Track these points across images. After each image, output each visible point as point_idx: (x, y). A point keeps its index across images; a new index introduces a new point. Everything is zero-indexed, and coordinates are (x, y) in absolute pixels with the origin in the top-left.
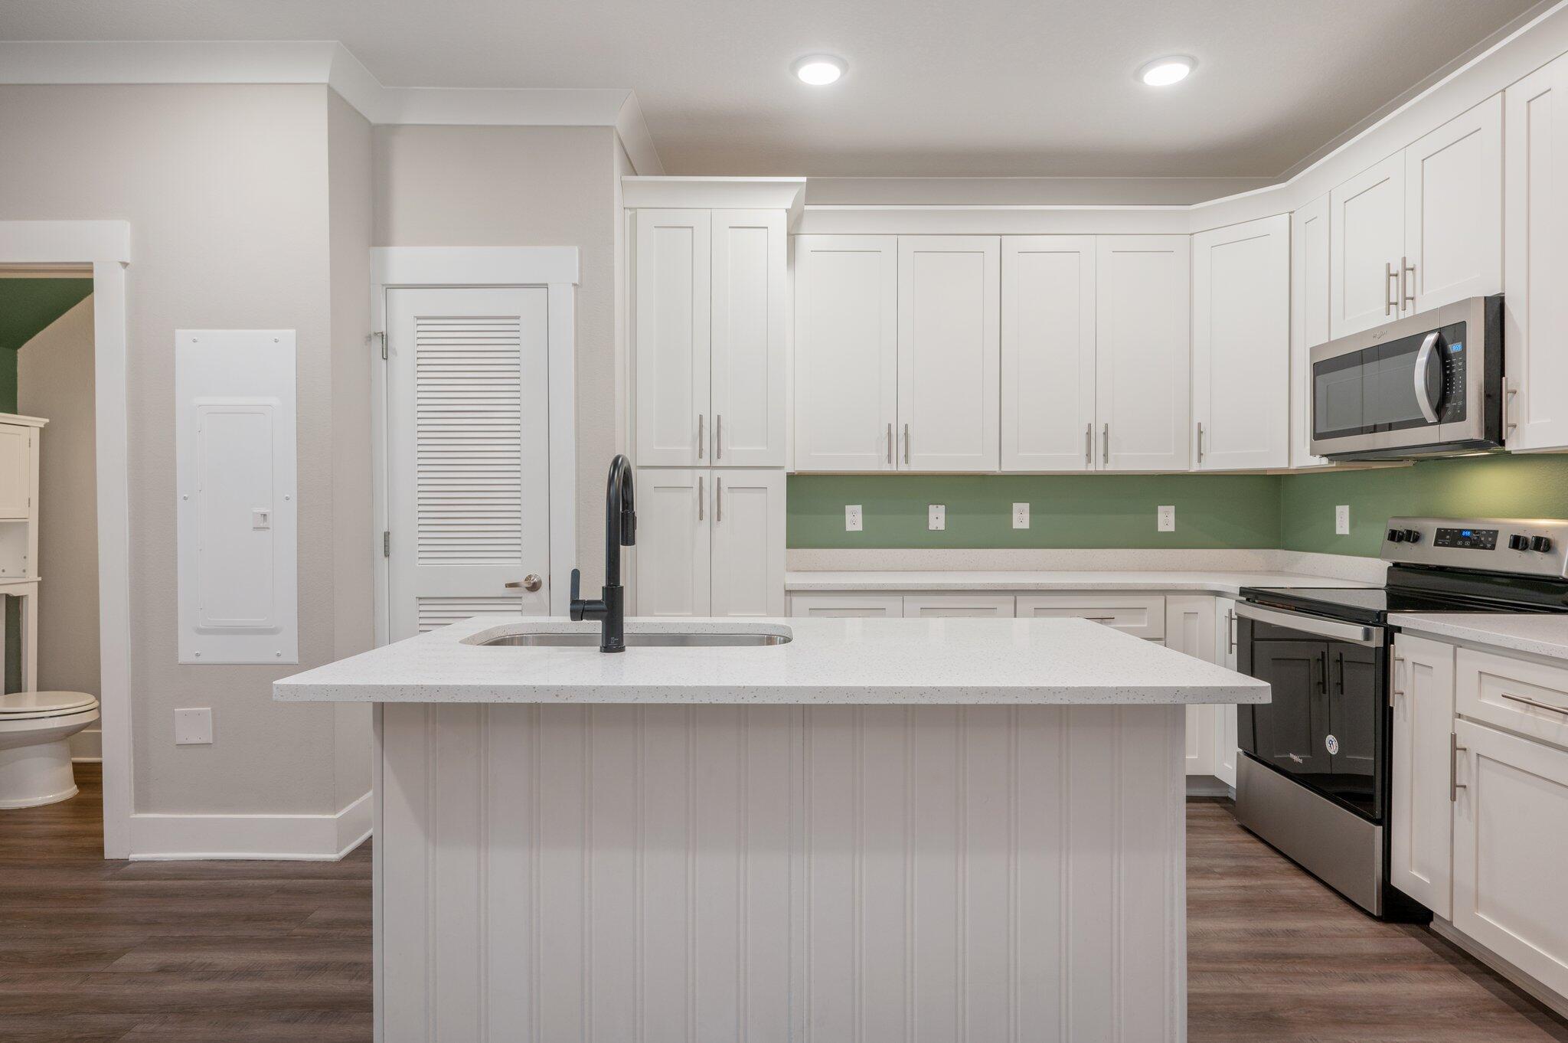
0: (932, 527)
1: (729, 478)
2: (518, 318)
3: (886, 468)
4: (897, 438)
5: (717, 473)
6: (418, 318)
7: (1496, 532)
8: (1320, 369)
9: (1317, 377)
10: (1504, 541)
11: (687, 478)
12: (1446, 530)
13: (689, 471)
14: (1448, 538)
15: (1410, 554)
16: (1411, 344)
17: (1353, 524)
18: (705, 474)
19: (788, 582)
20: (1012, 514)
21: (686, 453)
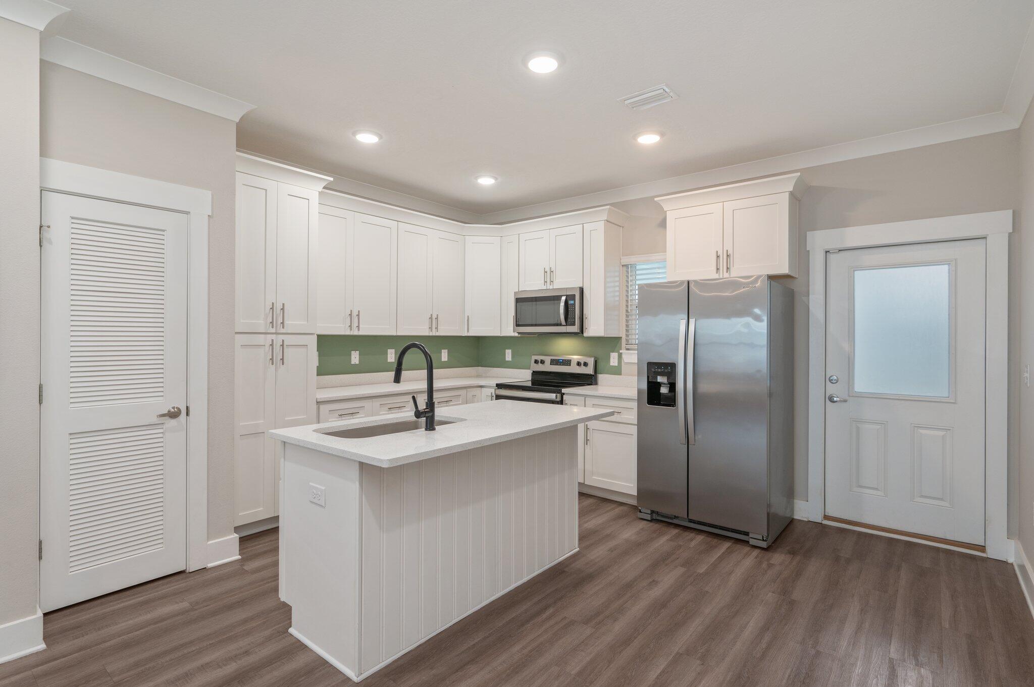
0: (353, 363)
1: (289, 340)
2: (164, 231)
3: (348, 332)
4: (354, 317)
5: (281, 337)
6: (72, 218)
7: (571, 360)
8: (518, 301)
9: (517, 304)
10: (574, 363)
11: (260, 339)
12: (554, 359)
13: (263, 336)
14: (554, 362)
15: (540, 368)
16: (558, 298)
17: (513, 357)
18: (274, 337)
19: (318, 397)
20: (387, 354)
21: (261, 324)
